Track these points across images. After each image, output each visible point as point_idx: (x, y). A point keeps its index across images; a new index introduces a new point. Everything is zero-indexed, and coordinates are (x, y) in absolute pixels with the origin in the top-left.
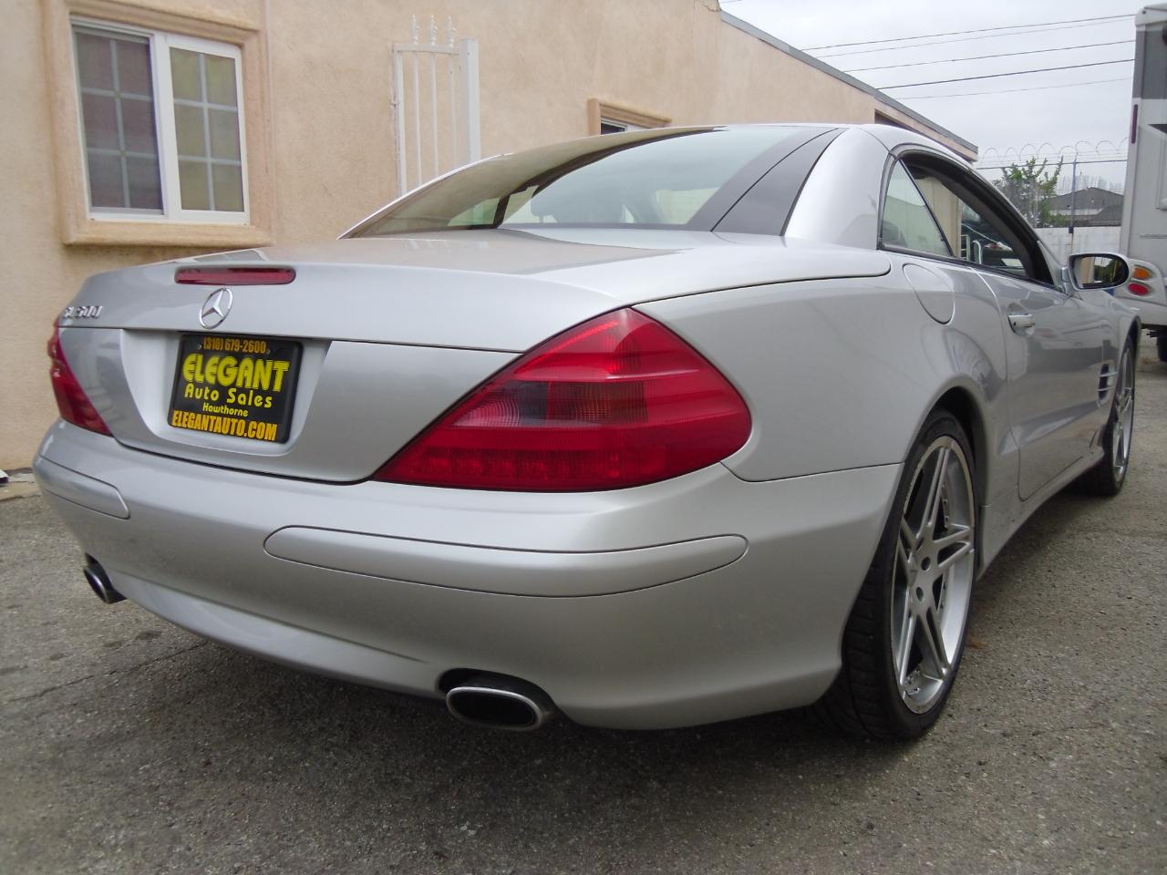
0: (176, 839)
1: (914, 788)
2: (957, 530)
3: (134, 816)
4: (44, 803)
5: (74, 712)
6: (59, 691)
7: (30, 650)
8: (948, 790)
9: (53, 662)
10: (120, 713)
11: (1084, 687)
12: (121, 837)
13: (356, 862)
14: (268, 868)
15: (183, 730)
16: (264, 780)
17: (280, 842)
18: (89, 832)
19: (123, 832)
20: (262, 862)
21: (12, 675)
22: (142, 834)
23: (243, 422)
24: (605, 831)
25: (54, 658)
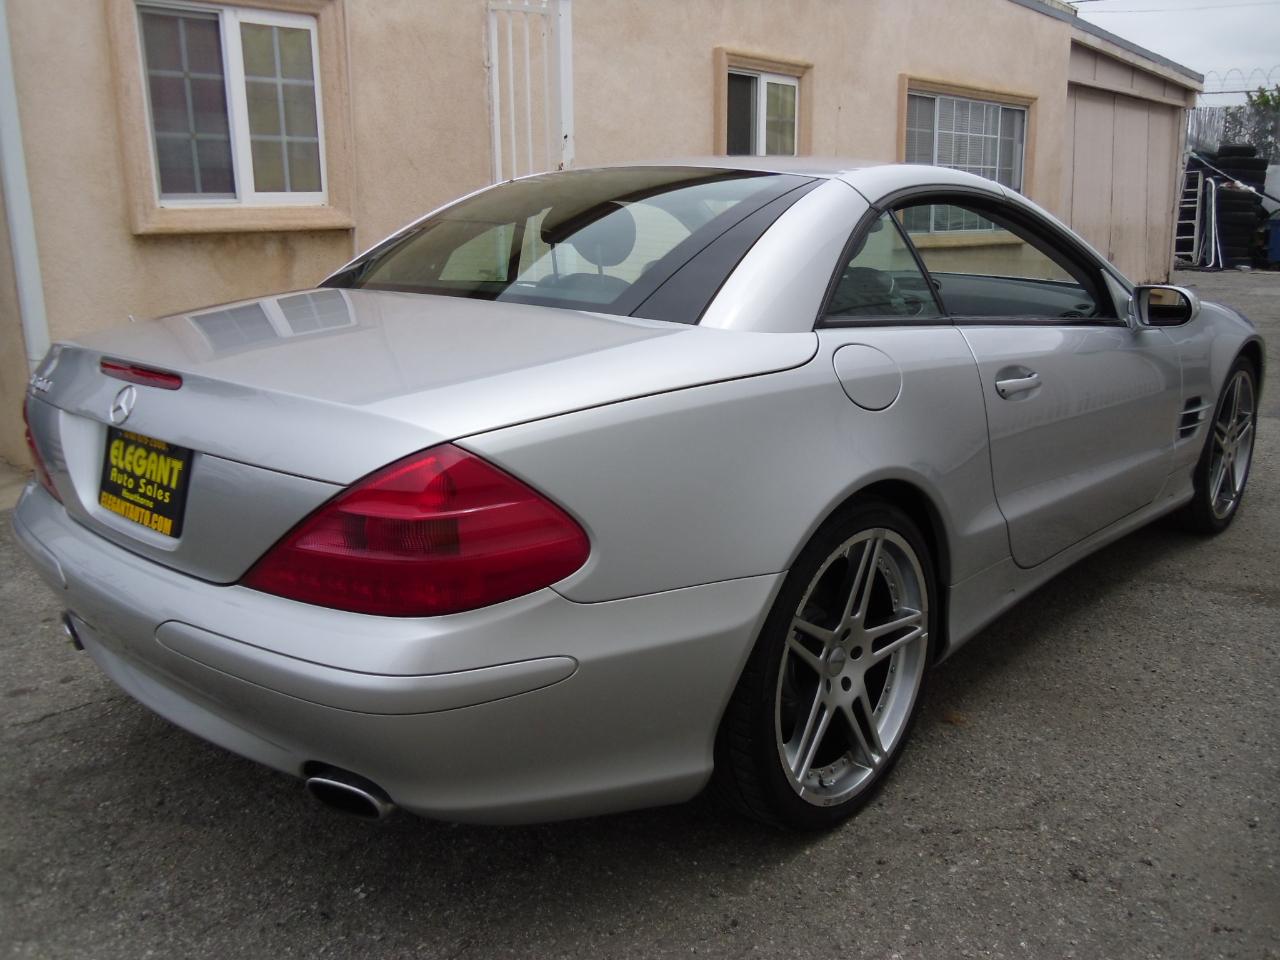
0: (106, 881)
1: (799, 885)
2: (908, 614)
3: (79, 854)
4: (9, 834)
5: (63, 741)
6: (58, 717)
7: (45, 670)
8: (831, 890)
9: (62, 685)
10: (103, 744)
11: (1038, 779)
12: (60, 875)
13: (249, 918)
14: (171, 917)
15: (152, 767)
16: (204, 824)
17: (193, 891)
18: (35, 868)
19: (63, 870)
20: (168, 910)
21: (22, 698)
22: (80, 873)
23: (148, 512)
24: (481, 906)
25: (64, 681)
